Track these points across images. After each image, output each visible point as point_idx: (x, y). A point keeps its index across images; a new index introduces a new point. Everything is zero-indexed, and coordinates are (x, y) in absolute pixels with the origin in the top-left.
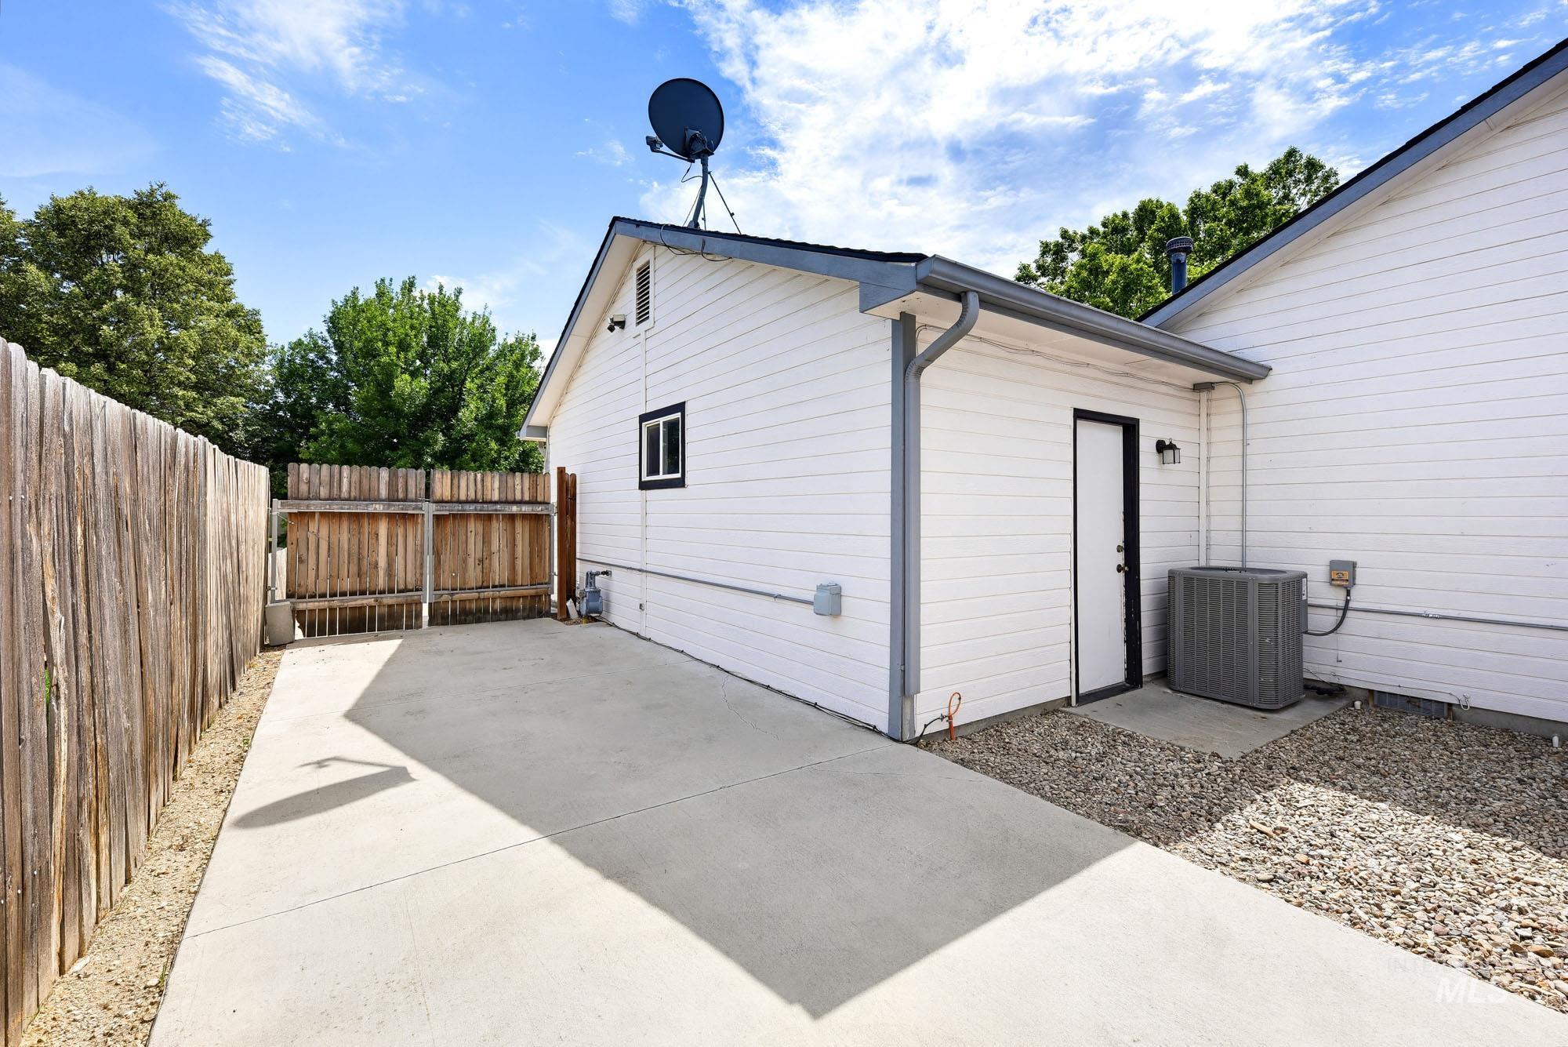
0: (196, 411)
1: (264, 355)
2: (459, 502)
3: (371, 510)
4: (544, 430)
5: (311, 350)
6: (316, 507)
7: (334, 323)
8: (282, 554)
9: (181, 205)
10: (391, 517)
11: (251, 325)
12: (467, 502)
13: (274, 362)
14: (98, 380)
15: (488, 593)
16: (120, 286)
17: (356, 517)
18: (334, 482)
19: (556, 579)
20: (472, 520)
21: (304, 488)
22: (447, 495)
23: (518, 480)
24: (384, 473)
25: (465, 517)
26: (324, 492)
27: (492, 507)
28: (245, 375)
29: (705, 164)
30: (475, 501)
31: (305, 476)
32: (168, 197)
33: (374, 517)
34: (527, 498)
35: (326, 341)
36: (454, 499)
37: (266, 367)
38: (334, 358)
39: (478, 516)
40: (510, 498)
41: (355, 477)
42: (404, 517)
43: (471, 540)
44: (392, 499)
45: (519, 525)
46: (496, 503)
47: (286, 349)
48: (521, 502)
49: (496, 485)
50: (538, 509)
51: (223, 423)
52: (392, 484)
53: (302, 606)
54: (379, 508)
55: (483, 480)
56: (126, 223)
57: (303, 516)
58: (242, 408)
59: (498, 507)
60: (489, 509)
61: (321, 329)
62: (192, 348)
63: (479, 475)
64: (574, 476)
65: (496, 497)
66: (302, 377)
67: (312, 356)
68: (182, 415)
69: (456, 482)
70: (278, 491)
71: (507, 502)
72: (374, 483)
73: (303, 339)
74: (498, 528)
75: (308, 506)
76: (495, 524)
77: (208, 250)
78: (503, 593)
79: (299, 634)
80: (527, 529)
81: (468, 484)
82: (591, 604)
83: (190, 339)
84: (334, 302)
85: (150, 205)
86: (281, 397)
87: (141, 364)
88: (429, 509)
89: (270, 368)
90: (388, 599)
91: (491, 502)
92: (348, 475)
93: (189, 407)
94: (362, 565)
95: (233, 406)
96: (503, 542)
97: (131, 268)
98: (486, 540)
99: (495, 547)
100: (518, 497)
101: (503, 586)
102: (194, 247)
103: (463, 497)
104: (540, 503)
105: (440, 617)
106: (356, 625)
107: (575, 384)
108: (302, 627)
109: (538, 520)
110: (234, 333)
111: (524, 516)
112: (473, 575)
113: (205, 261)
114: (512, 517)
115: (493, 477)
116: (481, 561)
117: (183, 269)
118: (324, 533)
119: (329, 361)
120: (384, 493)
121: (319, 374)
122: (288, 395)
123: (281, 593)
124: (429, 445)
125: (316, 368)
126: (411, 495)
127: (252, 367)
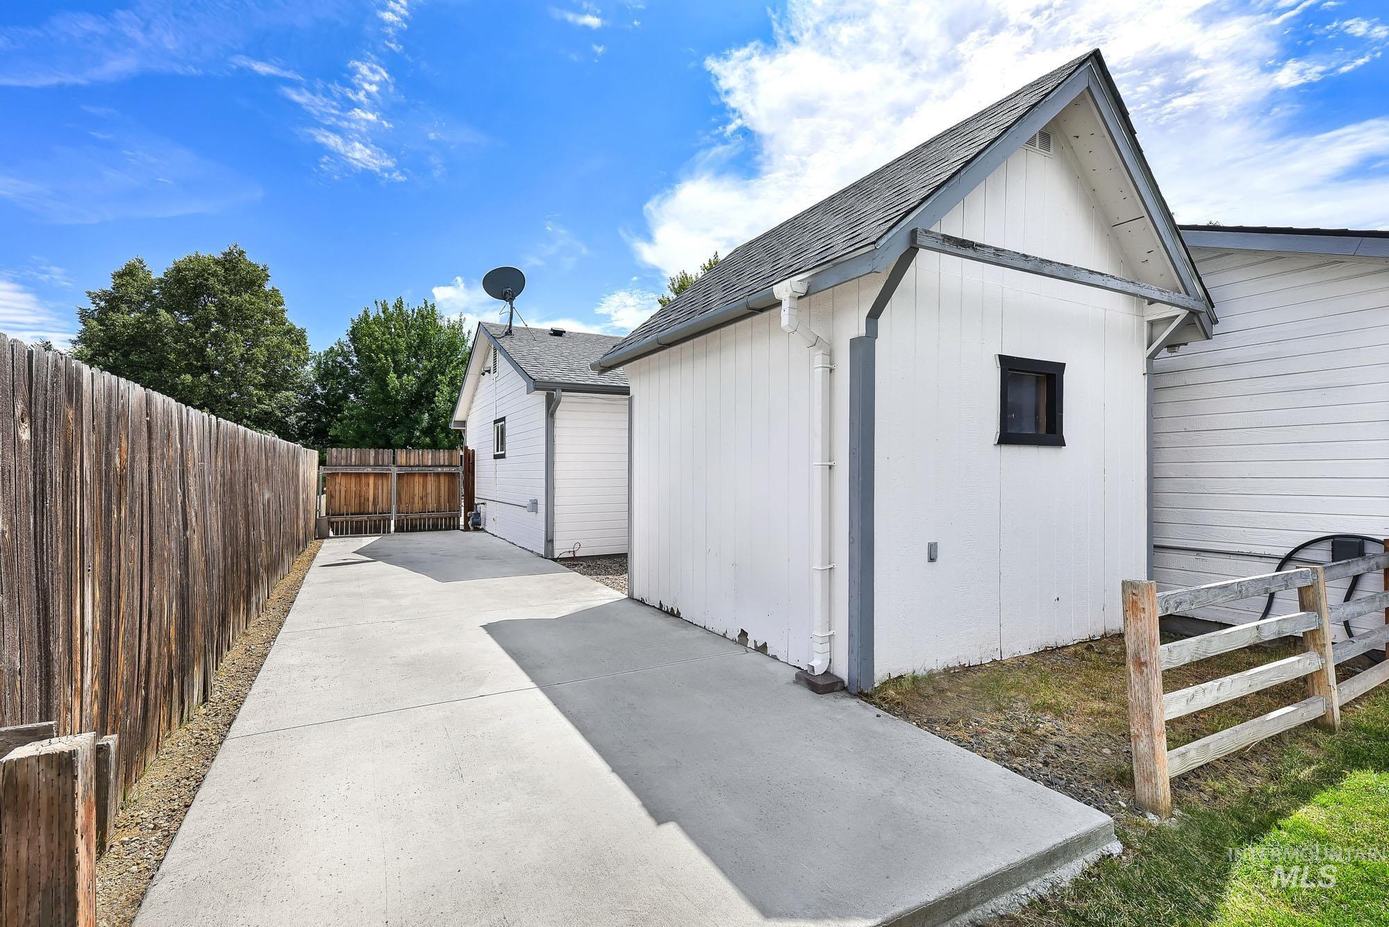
0: (265, 404)
1: (308, 360)
2: (410, 466)
3: (365, 471)
4: (464, 423)
5: (339, 355)
6: (340, 470)
7: (355, 335)
8: (324, 497)
9: (249, 257)
10: (376, 475)
11: (298, 339)
12: (414, 466)
13: (314, 365)
14: (205, 386)
15: (424, 515)
16: (216, 320)
17: (359, 475)
18: (348, 457)
19: (463, 508)
20: (417, 476)
21: (334, 460)
22: (404, 463)
23: (442, 454)
24: (372, 452)
25: (413, 474)
26: (343, 462)
27: (427, 469)
28: (295, 375)
29: (511, 304)
30: (419, 466)
31: (335, 454)
32: (241, 253)
33: (367, 475)
34: (447, 464)
35: (350, 347)
36: (408, 465)
37: (308, 368)
38: (355, 359)
39: (420, 474)
40: (437, 463)
41: (358, 454)
42: (382, 475)
43: (416, 488)
44: (376, 465)
45: (442, 478)
46: (430, 466)
47: (322, 355)
48: (444, 466)
49: (430, 457)
50: (453, 470)
51: (282, 411)
52: (376, 457)
53: (333, 520)
54: (369, 470)
55: (422, 454)
56: (214, 274)
57: (334, 475)
58: (293, 400)
59: (431, 469)
60: (426, 470)
61: (345, 339)
62: (262, 359)
63: (420, 452)
64: (473, 451)
65: (430, 464)
66: (333, 375)
67: (340, 359)
68: (256, 408)
69: (408, 456)
70: (322, 462)
71: (436, 466)
72: (367, 457)
73: (334, 346)
74: (431, 482)
75: (336, 469)
76: (429, 478)
77: (268, 287)
78: (434, 515)
79: (331, 534)
80: (447, 480)
81: (415, 457)
82: (474, 520)
83: (260, 354)
84: (353, 321)
85: (231, 261)
86: (319, 390)
87: (231, 374)
88: (395, 471)
89: (312, 369)
90: (374, 517)
91: (427, 466)
92: (354, 454)
93: (260, 401)
94: (362, 500)
95: (288, 399)
96: (434, 488)
97: (221, 307)
98: (425, 486)
99: (429, 490)
100: (442, 463)
101: (434, 512)
102: (260, 286)
103: (412, 464)
104: (454, 466)
105: (399, 529)
106: (358, 530)
107: (476, 398)
108: (333, 530)
109: (452, 476)
110: (288, 346)
111: (445, 474)
112: (418, 505)
113: (267, 297)
114: (438, 475)
115: (428, 453)
116: (422, 498)
117: (253, 304)
118: (343, 483)
119: (351, 362)
120: (372, 462)
121: (345, 371)
122: (324, 388)
123: (324, 514)
124: (418, 423)
125: (342, 368)
126: (386, 463)
127: (300, 369)
